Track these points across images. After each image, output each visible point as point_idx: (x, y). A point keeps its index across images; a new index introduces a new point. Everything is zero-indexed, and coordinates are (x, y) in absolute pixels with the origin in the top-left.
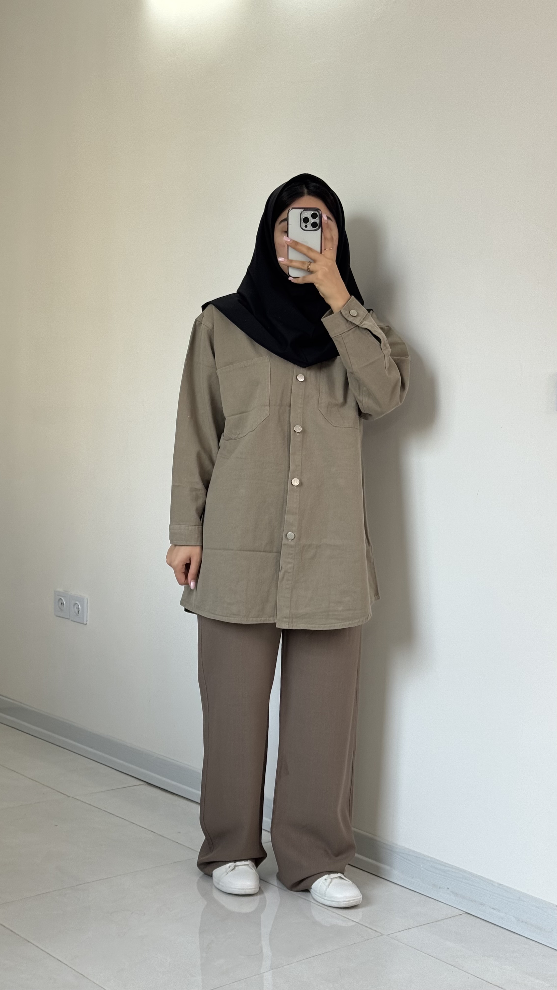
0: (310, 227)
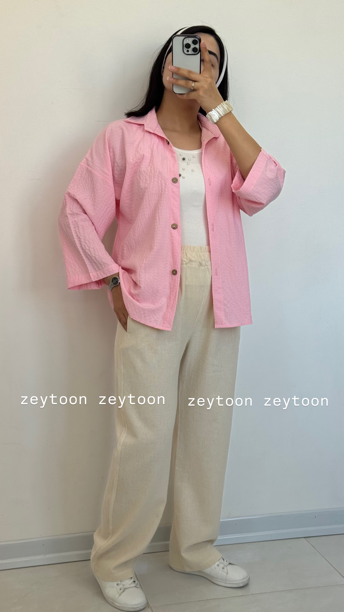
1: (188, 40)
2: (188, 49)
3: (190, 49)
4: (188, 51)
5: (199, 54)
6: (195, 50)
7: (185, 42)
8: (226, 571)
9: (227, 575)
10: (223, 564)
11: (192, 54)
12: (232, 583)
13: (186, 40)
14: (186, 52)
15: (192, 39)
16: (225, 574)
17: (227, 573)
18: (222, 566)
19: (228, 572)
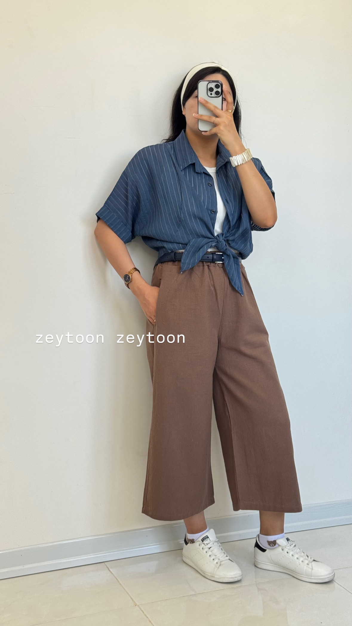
2: (212, 92)
3: (213, 93)
4: (211, 94)
5: (222, 96)
8: (311, 567)
9: (312, 571)
10: (307, 560)
11: (214, 96)
12: (318, 578)
14: (209, 94)
15: (214, 84)
16: (310, 570)
17: (312, 569)
18: (306, 562)
19: (313, 567)
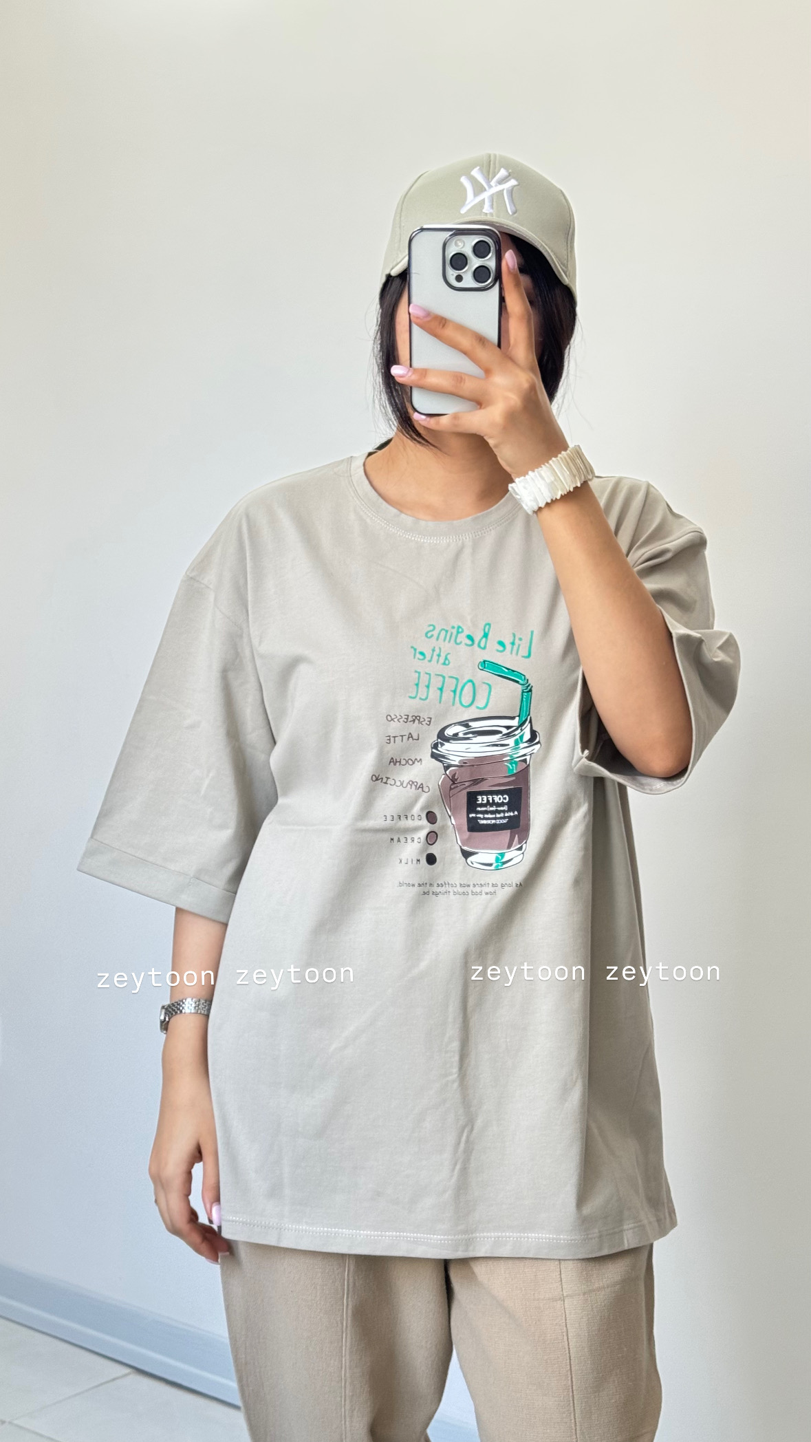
0: (469, 281)
1: (460, 244)
6: (480, 274)
7: (452, 251)
13: (456, 244)
